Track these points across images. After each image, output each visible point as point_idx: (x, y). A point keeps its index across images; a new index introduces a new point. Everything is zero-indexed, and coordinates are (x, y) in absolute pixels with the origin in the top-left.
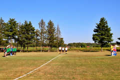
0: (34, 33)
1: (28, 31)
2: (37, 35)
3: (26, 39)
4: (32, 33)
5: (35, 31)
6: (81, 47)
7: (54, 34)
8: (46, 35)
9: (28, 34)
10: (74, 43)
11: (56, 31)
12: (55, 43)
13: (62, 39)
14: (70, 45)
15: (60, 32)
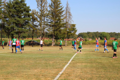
0: (29, 16)
1: (19, 12)
2: (34, 20)
3: (17, 25)
4: (25, 15)
5: (30, 12)
6: (101, 38)
7: (62, 18)
8: (48, 20)
9: (20, 17)
10: (88, 33)
11: (64, 13)
12: (62, 32)
13: (74, 25)
14: (81, 35)
15: (70, 15)
